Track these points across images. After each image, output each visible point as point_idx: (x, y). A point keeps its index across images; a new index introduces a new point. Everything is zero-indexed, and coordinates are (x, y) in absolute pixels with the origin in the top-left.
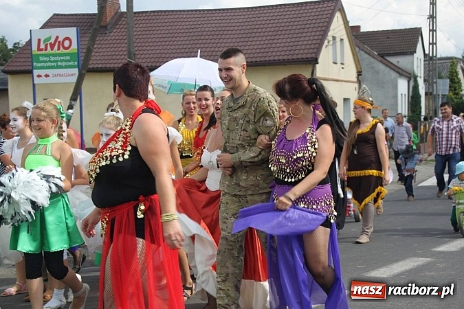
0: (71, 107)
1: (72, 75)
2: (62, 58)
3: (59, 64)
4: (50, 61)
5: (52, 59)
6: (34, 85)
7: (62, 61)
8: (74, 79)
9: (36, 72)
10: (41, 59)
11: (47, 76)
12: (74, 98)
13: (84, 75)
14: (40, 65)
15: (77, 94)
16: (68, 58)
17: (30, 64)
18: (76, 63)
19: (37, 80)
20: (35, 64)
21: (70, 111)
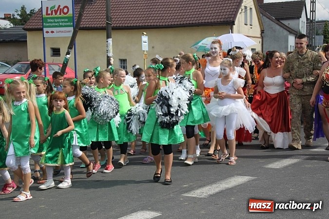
0: (68, 53)
1: (69, 32)
2: (62, 20)
3: (61, 24)
4: (55, 22)
5: (56, 21)
6: (44, 38)
7: (62, 22)
8: (71, 35)
9: (45, 30)
10: (49, 21)
11: (52, 32)
12: (70, 47)
13: (77, 32)
14: (48, 25)
15: (72, 44)
16: (67, 20)
17: (42, 24)
18: (72, 23)
19: (46, 35)
20: (44, 24)
21: (68, 56)
